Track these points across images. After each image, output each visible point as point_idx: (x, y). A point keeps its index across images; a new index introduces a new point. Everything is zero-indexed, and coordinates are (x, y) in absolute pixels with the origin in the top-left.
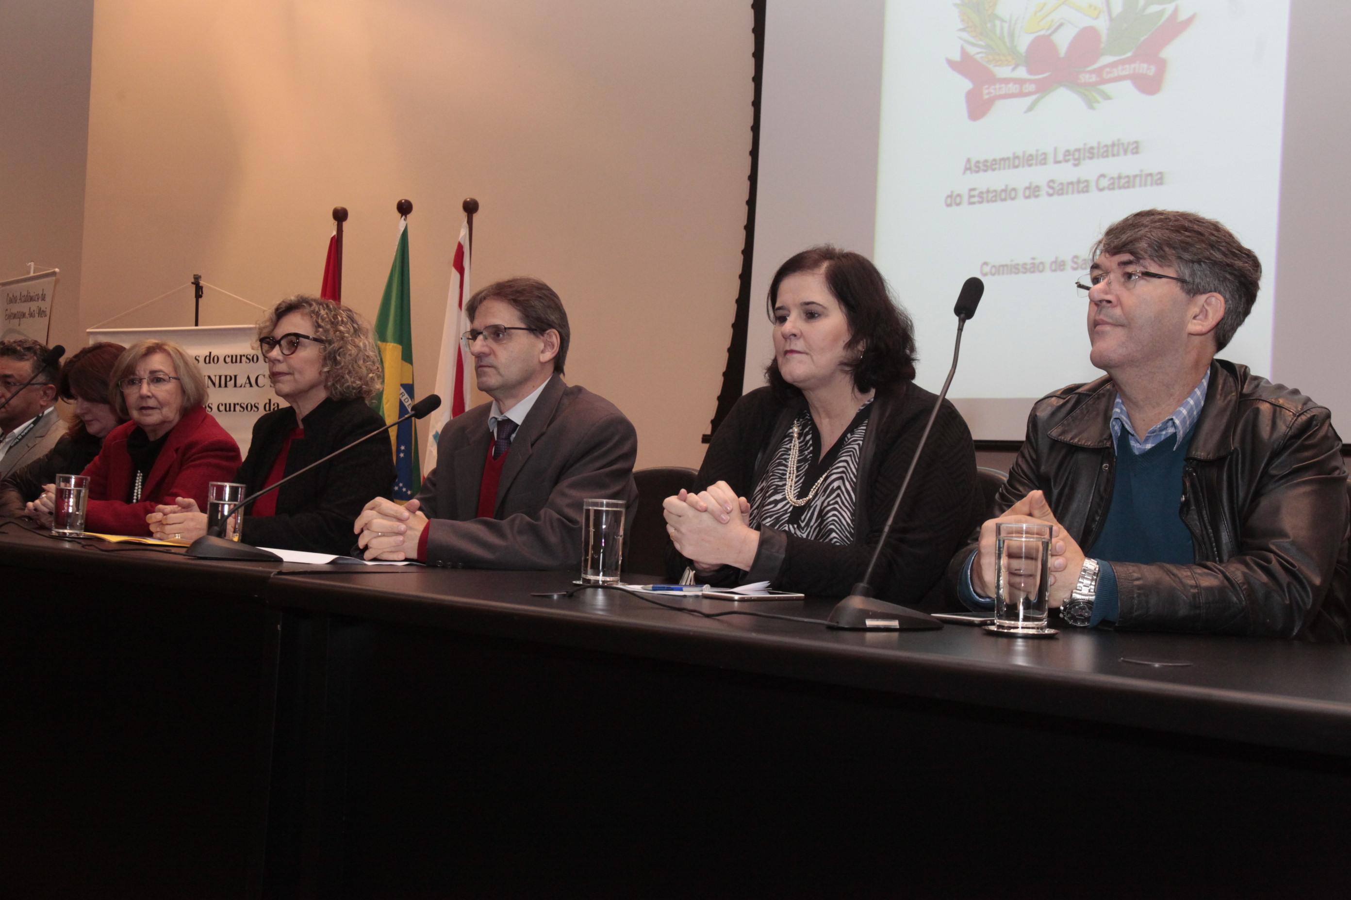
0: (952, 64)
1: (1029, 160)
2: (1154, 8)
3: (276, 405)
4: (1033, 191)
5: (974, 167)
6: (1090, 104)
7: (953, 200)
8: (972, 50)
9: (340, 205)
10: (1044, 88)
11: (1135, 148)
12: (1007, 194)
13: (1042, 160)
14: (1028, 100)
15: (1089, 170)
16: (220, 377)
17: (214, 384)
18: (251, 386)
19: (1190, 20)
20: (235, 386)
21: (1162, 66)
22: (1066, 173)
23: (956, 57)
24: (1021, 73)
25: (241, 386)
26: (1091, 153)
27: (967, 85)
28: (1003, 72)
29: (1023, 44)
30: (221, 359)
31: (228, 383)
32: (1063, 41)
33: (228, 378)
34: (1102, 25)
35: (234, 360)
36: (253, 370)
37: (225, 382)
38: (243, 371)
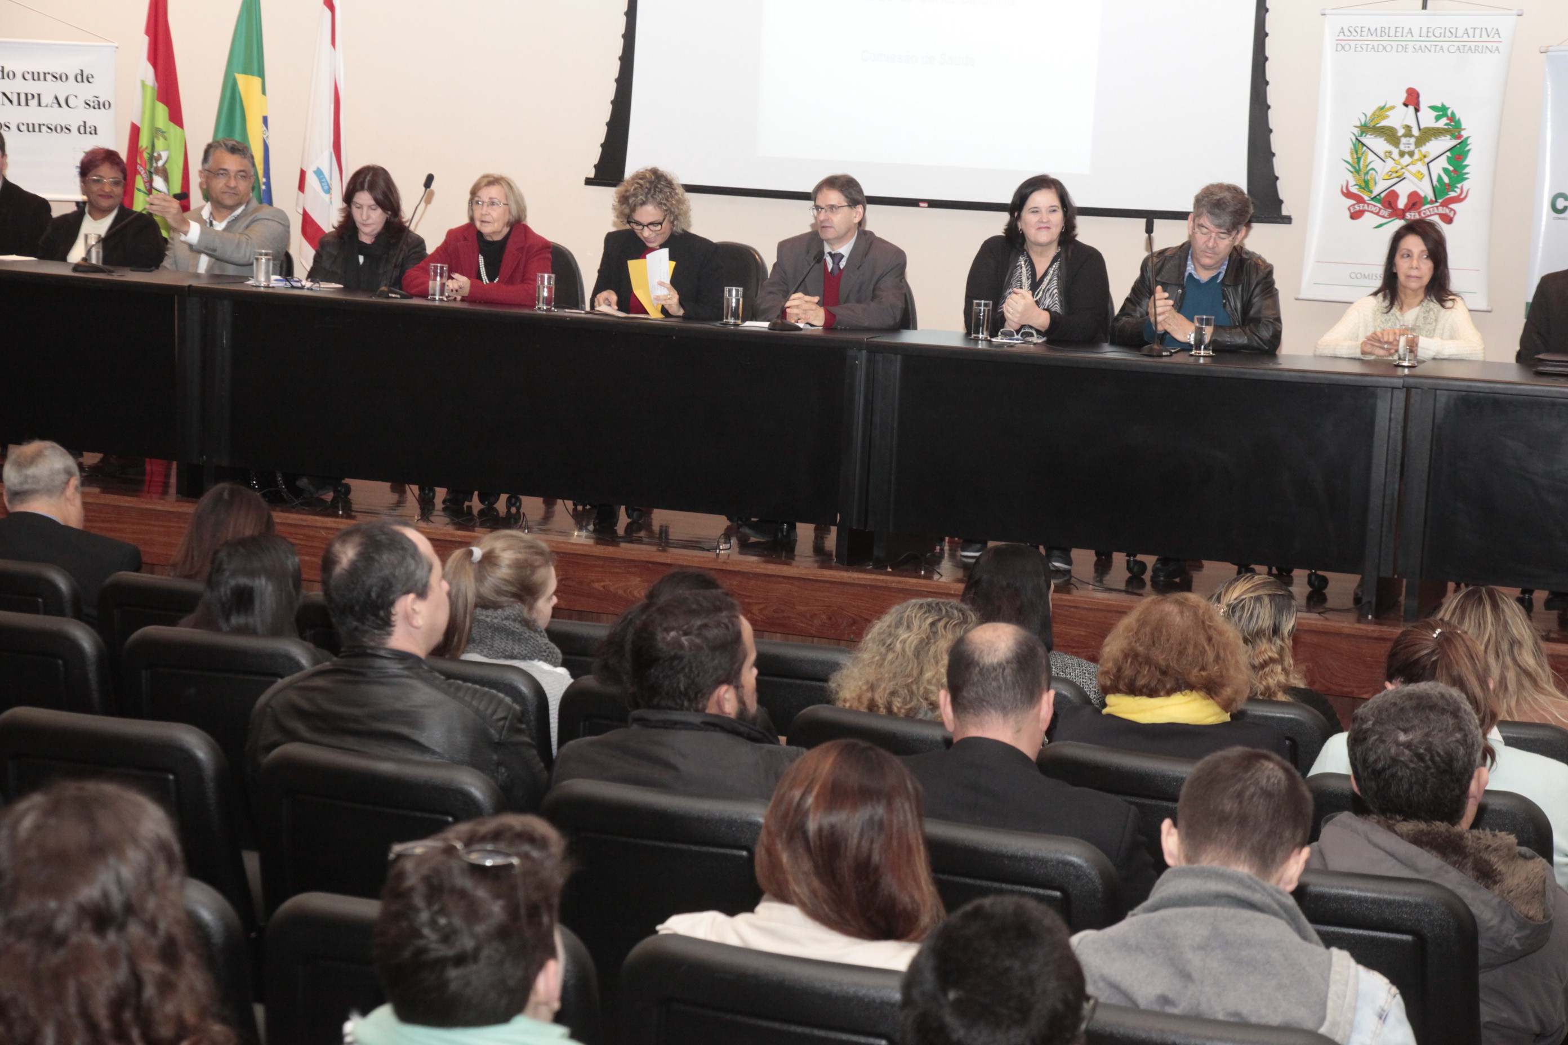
3: (93, 128)
16: (19, 94)
17: (11, 102)
18: (60, 106)
20: (40, 105)
25: (47, 106)
30: (19, 76)
31: (30, 102)
33: (30, 97)
35: (36, 77)
36: (61, 89)
37: (25, 99)
38: (48, 90)
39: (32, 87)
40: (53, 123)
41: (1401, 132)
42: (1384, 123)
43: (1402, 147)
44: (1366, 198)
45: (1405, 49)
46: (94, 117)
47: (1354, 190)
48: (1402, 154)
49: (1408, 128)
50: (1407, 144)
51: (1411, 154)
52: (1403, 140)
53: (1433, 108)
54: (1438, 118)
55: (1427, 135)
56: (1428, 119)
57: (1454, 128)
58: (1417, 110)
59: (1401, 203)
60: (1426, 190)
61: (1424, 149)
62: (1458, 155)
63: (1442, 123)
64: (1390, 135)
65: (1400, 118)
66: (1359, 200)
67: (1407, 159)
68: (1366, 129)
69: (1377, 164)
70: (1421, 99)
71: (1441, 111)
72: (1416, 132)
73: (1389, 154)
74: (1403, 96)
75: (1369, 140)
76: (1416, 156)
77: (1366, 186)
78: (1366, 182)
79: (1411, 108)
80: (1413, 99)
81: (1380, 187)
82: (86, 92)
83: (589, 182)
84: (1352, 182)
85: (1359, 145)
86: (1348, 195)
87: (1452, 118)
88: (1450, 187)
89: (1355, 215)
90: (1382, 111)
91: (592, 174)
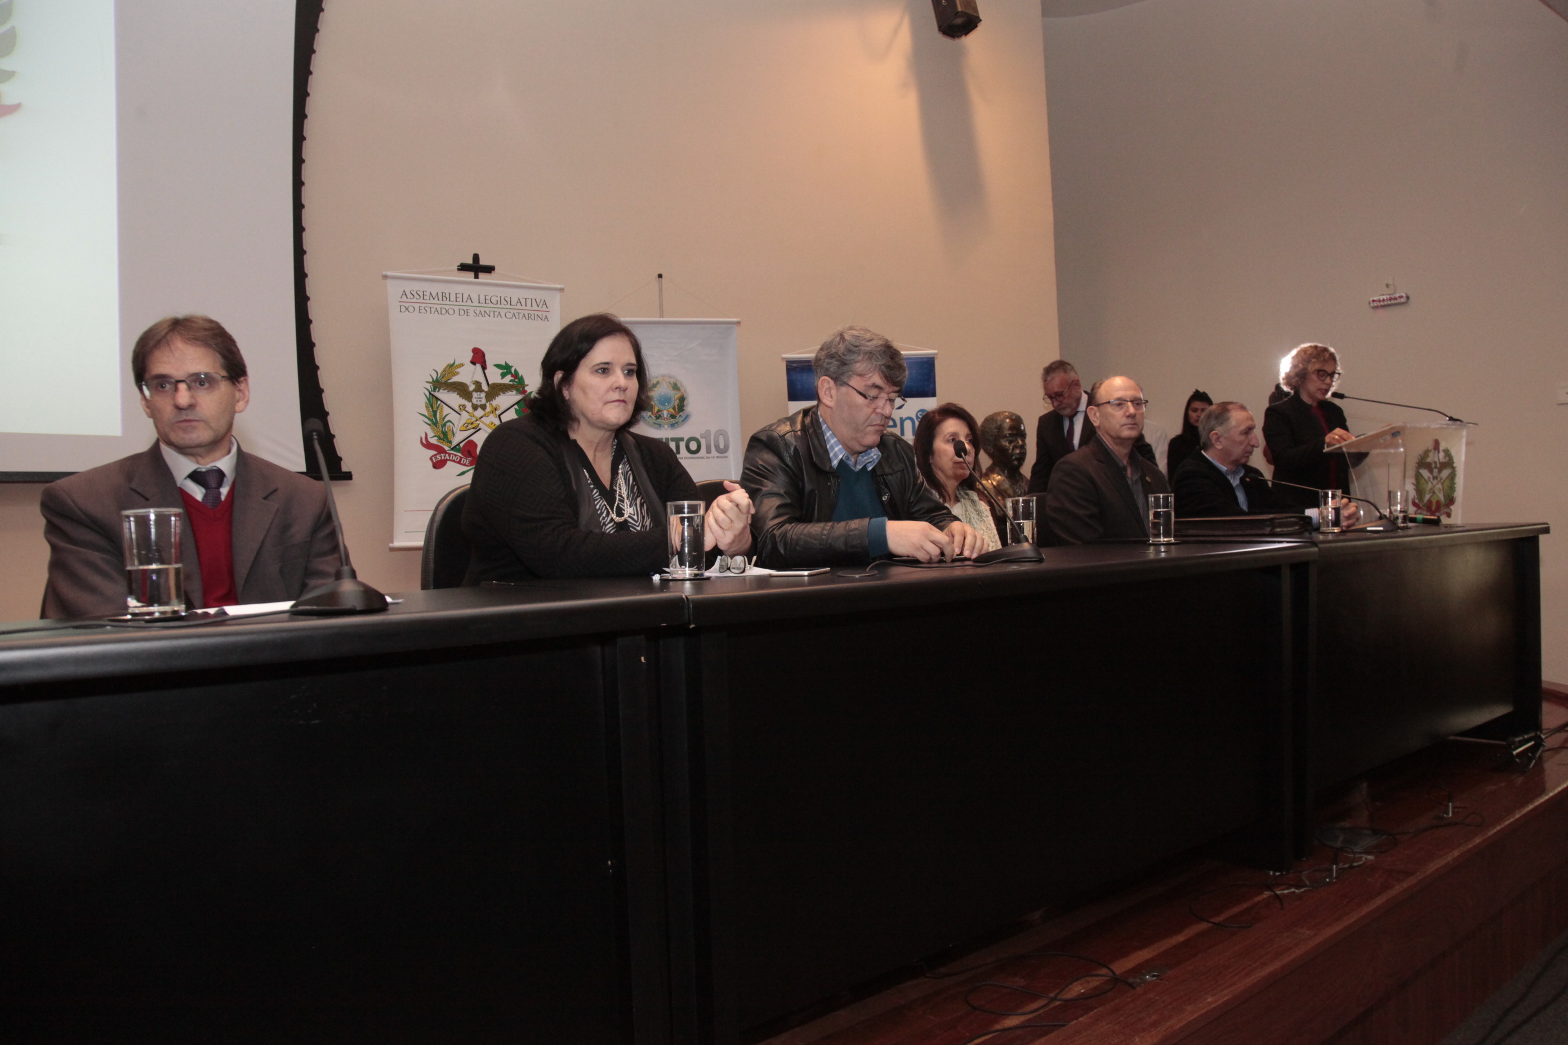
41: (472, 387)
42: (454, 379)
43: (474, 401)
44: (447, 448)
45: (467, 313)
47: (434, 441)
48: (475, 407)
49: (478, 384)
50: (479, 398)
51: (484, 407)
52: (475, 395)
53: (498, 366)
54: (503, 376)
55: (495, 390)
56: (495, 376)
57: (518, 384)
58: (484, 368)
59: (478, 450)
61: (495, 402)
63: (508, 379)
64: (461, 389)
65: (468, 374)
66: (440, 450)
67: (479, 412)
68: (441, 383)
69: (453, 416)
70: (487, 358)
71: (506, 369)
72: (485, 387)
73: (463, 407)
74: (470, 355)
75: (443, 395)
76: (488, 409)
77: (445, 436)
78: (445, 434)
79: (478, 366)
80: (479, 357)
81: (459, 437)
84: (431, 434)
85: (433, 401)
86: (428, 445)
87: (516, 375)
89: (438, 465)
90: (451, 368)
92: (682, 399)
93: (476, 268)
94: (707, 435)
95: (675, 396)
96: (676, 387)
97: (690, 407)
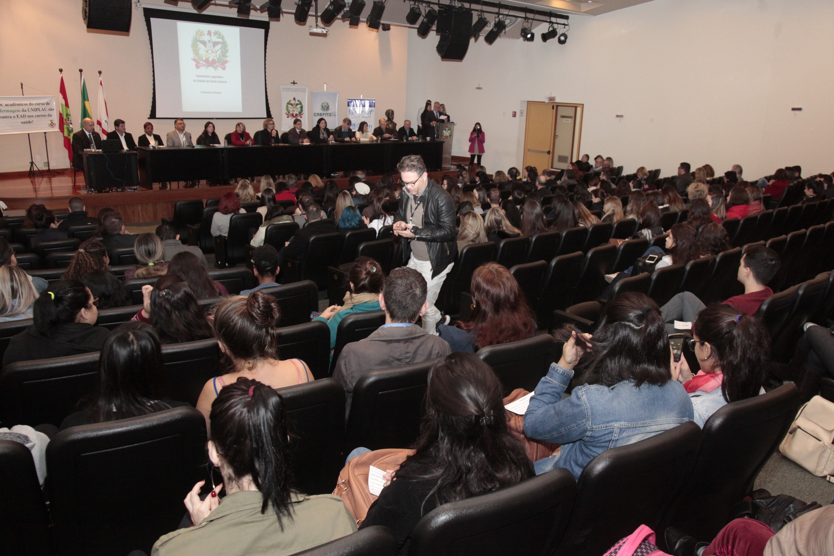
0: (192, 59)
1: (207, 77)
2: (223, 58)
3: (51, 115)
4: (208, 81)
5: (197, 76)
6: (215, 70)
7: (195, 81)
8: (195, 58)
9: (61, 68)
10: (208, 66)
11: (222, 77)
12: (203, 81)
13: (209, 77)
14: (206, 68)
15: (216, 79)
17: (33, 111)
18: (43, 110)
19: (228, 61)
20: (39, 111)
21: (225, 67)
22: (213, 79)
23: (193, 58)
24: (204, 63)
25: (41, 111)
26: (216, 77)
27: (195, 63)
28: (201, 62)
29: (204, 59)
30: (35, 104)
32: (210, 60)
34: (216, 59)
35: (38, 104)
36: (44, 107)
37: (36, 110)
38: (41, 107)
39: (37, 107)
40: (42, 114)
42: (290, 103)
45: (292, 91)
46: (50, 112)
48: (294, 108)
53: (297, 100)
55: (297, 105)
56: (297, 102)
57: (301, 104)
58: (295, 101)
59: (294, 115)
60: (298, 113)
62: (302, 107)
63: (299, 103)
64: (292, 105)
65: (293, 102)
66: (288, 115)
68: (288, 104)
69: (290, 109)
71: (299, 101)
72: (295, 104)
73: (292, 108)
76: (296, 108)
77: (289, 112)
80: (294, 99)
81: (291, 113)
82: (48, 107)
83: (149, 118)
84: (287, 112)
85: (287, 107)
86: (286, 114)
88: (301, 112)
89: (288, 117)
90: (290, 101)
91: (149, 117)
92: (328, 106)
93: (294, 83)
94: (332, 112)
95: (327, 105)
96: (327, 104)
97: (330, 107)
